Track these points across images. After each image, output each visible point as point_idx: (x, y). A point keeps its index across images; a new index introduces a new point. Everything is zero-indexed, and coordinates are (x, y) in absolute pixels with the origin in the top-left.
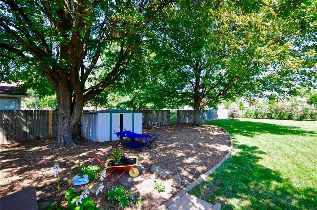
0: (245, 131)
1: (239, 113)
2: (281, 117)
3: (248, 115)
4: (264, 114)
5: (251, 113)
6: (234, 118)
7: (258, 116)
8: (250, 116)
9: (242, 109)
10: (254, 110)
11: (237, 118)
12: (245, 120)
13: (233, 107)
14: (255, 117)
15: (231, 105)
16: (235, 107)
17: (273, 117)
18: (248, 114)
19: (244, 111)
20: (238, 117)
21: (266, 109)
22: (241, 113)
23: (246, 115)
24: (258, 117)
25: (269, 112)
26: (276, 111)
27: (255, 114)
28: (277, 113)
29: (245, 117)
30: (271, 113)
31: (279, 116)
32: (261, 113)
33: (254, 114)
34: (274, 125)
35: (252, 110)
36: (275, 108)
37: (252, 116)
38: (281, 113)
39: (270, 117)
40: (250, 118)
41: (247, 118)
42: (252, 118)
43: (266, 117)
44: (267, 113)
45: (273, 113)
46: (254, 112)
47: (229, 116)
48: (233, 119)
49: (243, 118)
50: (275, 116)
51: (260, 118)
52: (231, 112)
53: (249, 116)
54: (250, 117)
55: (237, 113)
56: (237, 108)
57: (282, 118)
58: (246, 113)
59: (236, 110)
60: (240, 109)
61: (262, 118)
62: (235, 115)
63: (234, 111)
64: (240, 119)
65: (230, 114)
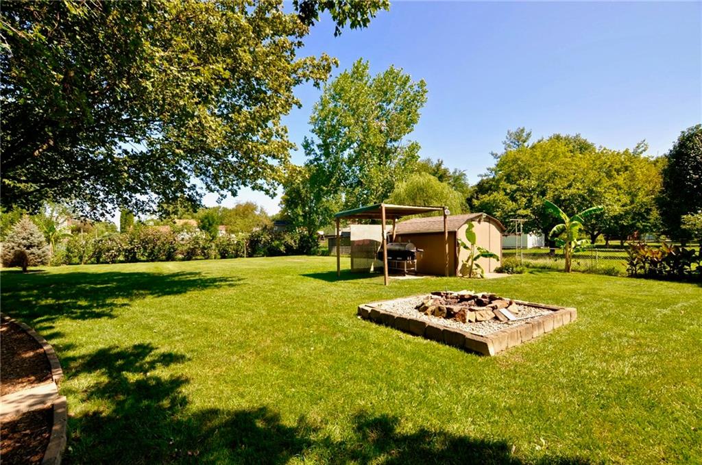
1: (47, 252)
2: (154, 255)
3: (75, 257)
4: (118, 251)
5: (84, 251)
6: (29, 268)
7: (100, 257)
8: (81, 258)
9: (56, 241)
10: (92, 241)
11: (40, 268)
12: (65, 269)
13: (25, 234)
14: (93, 259)
16: (31, 234)
17: (138, 256)
18: (72, 252)
19: (62, 247)
20: (43, 263)
21: (122, 240)
22: (51, 251)
23: (67, 256)
24: (101, 260)
25: (129, 247)
26: (145, 243)
27: (94, 253)
28: (145, 249)
29: (65, 263)
30: (133, 249)
31: (150, 254)
32: (108, 250)
33: (91, 254)
34: (148, 274)
35: (87, 242)
36: (142, 238)
37: (87, 258)
38: (154, 247)
39: (132, 258)
40: (78, 264)
41: (70, 264)
42: (85, 264)
43: (121, 258)
44: (125, 247)
45: (137, 248)
46: (91, 248)
47: (6, 264)
48: (25, 270)
49: (57, 265)
50: (142, 255)
51: (108, 263)
52: (16, 248)
53: (76, 260)
54: (81, 260)
55: (40, 252)
56: (39, 236)
57: (156, 258)
58: (68, 250)
59: (36, 241)
60: (48, 241)
61: (114, 262)
62: (31, 257)
63: (28, 247)
64: (50, 270)
65: (11, 256)
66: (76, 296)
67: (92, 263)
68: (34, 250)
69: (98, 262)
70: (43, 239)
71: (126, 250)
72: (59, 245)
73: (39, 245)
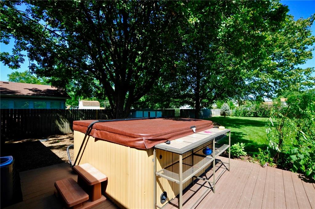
1: (230, 112)
2: (265, 115)
4: (251, 113)
5: (240, 112)
6: (226, 116)
7: (245, 114)
8: (239, 114)
10: (243, 109)
13: (225, 107)
15: (223, 105)
17: (258, 115)
19: (234, 111)
20: (229, 115)
21: (252, 109)
22: (231, 112)
23: (236, 113)
25: (255, 111)
26: (261, 110)
27: (243, 113)
28: (261, 112)
29: (235, 116)
31: (263, 114)
32: (248, 112)
33: (242, 113)
35: (241, 109)
36: (260, 108)
38: (264, 112)
39: (256, 115)
41: (236, 116)
42: (241, 116)
43: (252, 115)
45: (258, 112)
46: (242, 111)
47: (221, 115)
49: (233, 116)
50: (260, 114)
51: (247, 117)
52: (223, 111)
53: (238, 115)
56: (228, 108)
58: (236, 112)
59: (227, 109)
60: (231, 109)
61: (249, 116)
62: (226, 113)
63: (226, 110)
64: (231, 117)
65: (222, 113)
66: (234, 124)
67: (243, 116)
68: (227, 111)
69: (245, 116)
70: (229, 108)
71: (254, 112)
72: (233, 110)
73: (228, 110)
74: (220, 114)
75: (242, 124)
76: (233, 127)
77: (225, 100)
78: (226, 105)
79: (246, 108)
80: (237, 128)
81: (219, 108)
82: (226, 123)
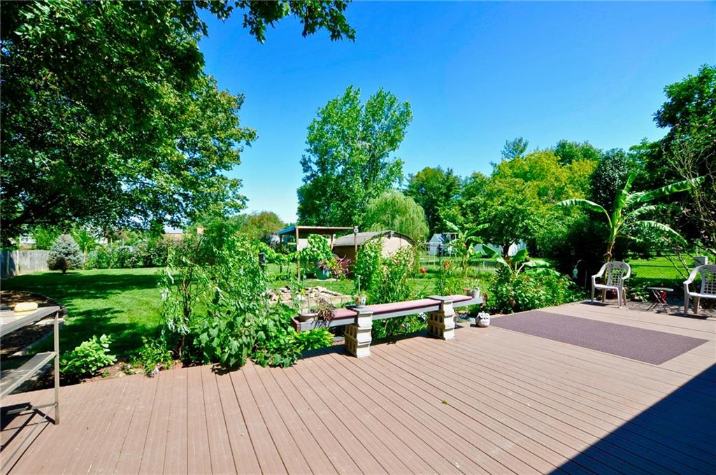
0: (92, 292)
1: (81, 259)
3: (104, 262)
4: (138, 258)
5: (111, 258)
6: (67, 271)
7: (124, 262)
8: (108, 263)
9: (89, 249)
10: (117, 250)
11: (75, 271)
12: (96, 272)
13: (64, 245)
14: (118, 264)
15: (59, 239)
16: (69, 245)
17: (154, 262)
18: (102, 259)
19: (94, 254)
20: (78, 267)
21: (141, 248)
22: (83, 257)
23: (98, 262)
24: (125, 265)
25: (147, 254)
27: (119, 259)
28: (160, 256)
29: (96, 267)
30: (150, 256)
32: (130, 257)
33: (116, 260)
35: (113, 250)
36: (158, 247)
37: (113, 264)
39: (148, 263)
40: (107, 268)
41: (100, 268)
42: (112, 268)
43: (141, 263)
44: (143, 255)
45: (154, 255)
46: (116, 255)
47: (51, 267)
48: (64, 272)
49: (90, 269)
50: (158, 261)
51: (129, 268)
52: (58, 256)
53: (104, 265)
54: (109, 265)
55: (75, 258)
56: (75, 246)
58: (99, 257)
59: (72, 250)
60: (83, 249)
61: (134, 267)
62: (69, 262)
63: (67, 255)
64: (83, 272)
65: (54, 262)
67: (117, 268)
68: (70, 257)
69: (122, 267)
70: (78, 248)
71: (144, 257)
72: (91, 253)
73: (75, 253)
74: (47, 265)
75: (114, 287)
76: (88, 298)
77: (63, 225)
78: (67, 241)
79: (126, 247)
80: (98, 298)
81: (45, 249)
82: (68, 288)
